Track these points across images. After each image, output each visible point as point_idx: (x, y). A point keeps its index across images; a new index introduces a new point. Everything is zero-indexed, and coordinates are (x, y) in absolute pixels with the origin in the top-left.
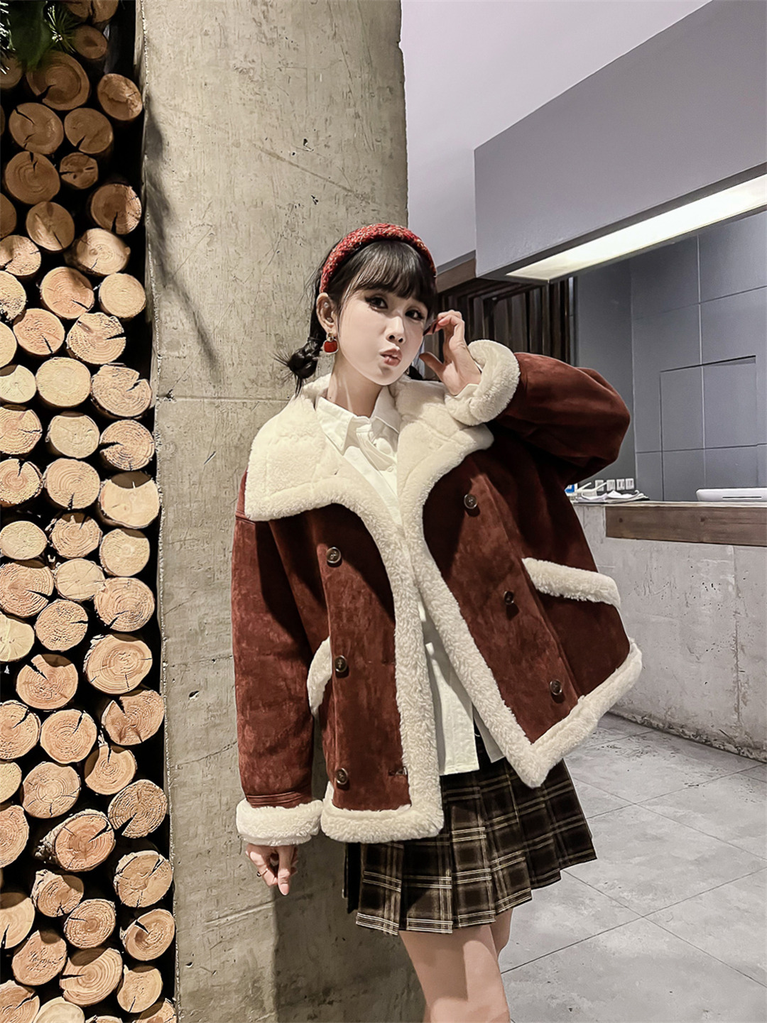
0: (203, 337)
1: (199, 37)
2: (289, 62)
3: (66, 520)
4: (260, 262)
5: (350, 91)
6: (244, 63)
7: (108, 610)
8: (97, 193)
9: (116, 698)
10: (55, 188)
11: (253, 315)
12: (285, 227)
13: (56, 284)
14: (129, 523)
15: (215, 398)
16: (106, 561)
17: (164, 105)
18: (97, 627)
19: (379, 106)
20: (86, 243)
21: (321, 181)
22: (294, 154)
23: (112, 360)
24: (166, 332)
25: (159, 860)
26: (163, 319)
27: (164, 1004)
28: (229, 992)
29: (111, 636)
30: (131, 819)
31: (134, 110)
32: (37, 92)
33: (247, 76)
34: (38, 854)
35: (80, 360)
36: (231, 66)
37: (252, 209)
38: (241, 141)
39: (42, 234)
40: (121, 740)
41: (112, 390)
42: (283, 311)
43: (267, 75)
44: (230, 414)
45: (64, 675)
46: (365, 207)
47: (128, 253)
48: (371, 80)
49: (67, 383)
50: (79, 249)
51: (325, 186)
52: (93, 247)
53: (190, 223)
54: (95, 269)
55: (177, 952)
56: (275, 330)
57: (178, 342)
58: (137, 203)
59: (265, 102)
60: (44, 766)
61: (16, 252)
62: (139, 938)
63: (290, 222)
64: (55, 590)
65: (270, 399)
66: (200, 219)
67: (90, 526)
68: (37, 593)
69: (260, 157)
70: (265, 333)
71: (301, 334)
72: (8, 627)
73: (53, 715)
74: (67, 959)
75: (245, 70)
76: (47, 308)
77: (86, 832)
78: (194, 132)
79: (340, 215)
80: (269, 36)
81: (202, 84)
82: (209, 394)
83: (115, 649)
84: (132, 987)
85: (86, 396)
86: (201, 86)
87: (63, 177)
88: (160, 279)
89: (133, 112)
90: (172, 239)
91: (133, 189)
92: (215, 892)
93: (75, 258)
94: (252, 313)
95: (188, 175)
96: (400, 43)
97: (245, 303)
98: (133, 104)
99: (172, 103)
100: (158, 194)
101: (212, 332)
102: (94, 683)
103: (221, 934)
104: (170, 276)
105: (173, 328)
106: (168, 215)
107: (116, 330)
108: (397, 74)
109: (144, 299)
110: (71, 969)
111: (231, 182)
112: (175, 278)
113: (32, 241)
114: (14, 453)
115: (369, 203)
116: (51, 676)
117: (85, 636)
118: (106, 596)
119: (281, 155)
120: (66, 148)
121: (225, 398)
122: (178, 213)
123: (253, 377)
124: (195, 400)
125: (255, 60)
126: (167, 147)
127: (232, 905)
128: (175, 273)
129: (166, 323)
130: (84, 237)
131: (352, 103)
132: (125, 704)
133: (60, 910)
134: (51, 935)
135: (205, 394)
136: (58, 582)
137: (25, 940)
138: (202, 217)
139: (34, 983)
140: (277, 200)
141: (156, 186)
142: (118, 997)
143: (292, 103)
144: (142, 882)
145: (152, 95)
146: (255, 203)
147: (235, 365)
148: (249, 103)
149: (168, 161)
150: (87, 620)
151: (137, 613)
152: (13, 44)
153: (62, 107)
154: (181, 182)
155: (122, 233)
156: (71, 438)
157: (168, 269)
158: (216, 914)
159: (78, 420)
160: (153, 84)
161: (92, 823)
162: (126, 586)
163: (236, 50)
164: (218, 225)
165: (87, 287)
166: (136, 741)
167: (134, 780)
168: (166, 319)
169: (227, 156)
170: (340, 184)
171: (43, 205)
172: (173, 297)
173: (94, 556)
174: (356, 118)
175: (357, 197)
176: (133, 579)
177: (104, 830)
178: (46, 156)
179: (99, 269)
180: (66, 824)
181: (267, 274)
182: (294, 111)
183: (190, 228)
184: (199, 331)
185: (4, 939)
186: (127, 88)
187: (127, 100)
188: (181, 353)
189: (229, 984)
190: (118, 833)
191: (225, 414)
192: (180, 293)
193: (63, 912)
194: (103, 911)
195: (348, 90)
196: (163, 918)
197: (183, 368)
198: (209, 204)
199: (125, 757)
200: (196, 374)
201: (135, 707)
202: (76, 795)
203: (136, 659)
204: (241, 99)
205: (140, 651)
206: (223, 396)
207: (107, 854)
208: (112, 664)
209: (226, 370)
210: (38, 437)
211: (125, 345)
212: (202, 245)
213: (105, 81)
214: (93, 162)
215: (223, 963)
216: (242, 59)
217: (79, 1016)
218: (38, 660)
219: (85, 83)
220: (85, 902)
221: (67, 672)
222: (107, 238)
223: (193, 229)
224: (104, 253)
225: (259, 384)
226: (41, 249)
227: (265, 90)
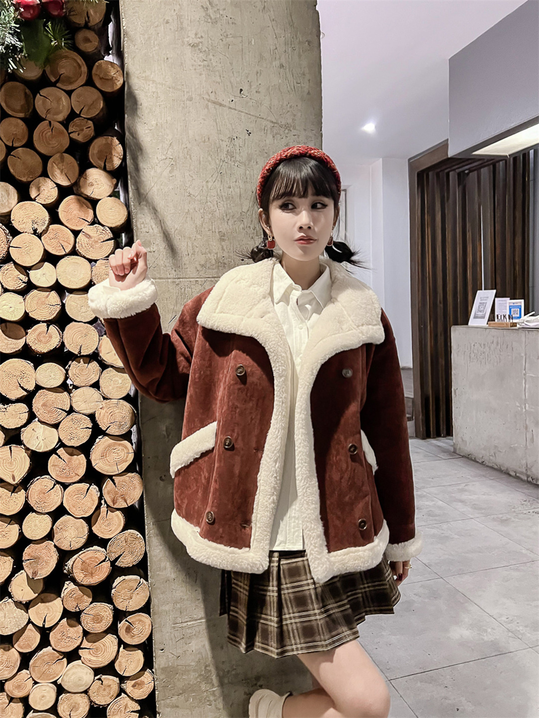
0: (167, 237)
1: (162, 26)
2: (228, 34)
3: (77, 362)
4: (207, 181)
5: (276, 48)
6: (195, 39)
7: (104, 421)
8: (93, 144)
9: (111, 477)
10: (66, 143)
11: (202, 219)
12: (226, 155)
13: (69, 208)
14: (117, 364)
15: (175, 278)
16: (103, 388)
17: (138, 77)
18: (97, 431)
19: (300, 56)
20: (86, 178)
21: (253, 118)
22: (232, 101)
23: (105, 256)
24: (142, 235)
25: (140, 582)
26: (139, 226)
27: (146, 673)
28: (188, 671)
29: (107, 438)
30: (121, 555)
31: (118, 84)
32: (53, 80)
33: (197, 48)
34: (65, 571)
35: (84, 257)
36: (186, 43)
37: (202, 144)
38: (193, 96)
39: (57, 175)
40: (114, 504)
41: (105, 276)
42: (225, 215)
43: (212, 46)
44: (186, 289)
45: (77, 462)
46: (287, 133)
47: (114, 183)
48: (293, 38)
49: (76, 273)
50: (81, 183)
51: (256, 121)
52: (91, 181)
53: (157, 158)
54: (92, 196)
55: (154, 641)
56: (219, 229)
57: (150, 242)
58: (120, 148)
59: (210, 65)
60: (65, 518)
61: (42, 189)
62: (128, 630)
63: (229, 151)
64: (71, 407)
65: (215, 277)
66: (164, 155)
67: (93, 366)
68: (60, 409)
69: (207, 107)
70: (211, 231)
71: (237, 230)
72: (42, 430)
73: (71, 486)
74: (83, 638)
75: (195, 45)
76: (62, 224)
77: (92, 561)
78: (159, 94)
79: (268, 142)
80: (213, 17)
81: (164, 58)
82: (171, 276)
83: (109, 446)
84: (124, 660)
85: (88, 281)
86: (164, 61)
87: (71, 135)
88: (136, 199)
89: (116, 85)
90: (145, 171)
91: (117, 139)
92: (178, 606)
93: (79, 189)
94: (202, 218)
95: (155, 125)
96: (317, 6)
97: (196, 212)
98: (117, 79)
99: (144, 75)
100: (135, 140)
101: (173, 233)
102: (95, 467)
103: (184, 633)
104: (144, 196)
105: (146, 232)
106: (142, 154)
107: (107, 236)
108: (314, 30)
109: (126, 213)
110: (86, 644)
111: (186, 126)
112: (147, 197)
113: (52, 180)
114: (43, 320)
115: (291, 131)
116: (69, 462)
117: (90, 437)
118: (103, 411)
119: (223, 103)
120: (73, 115)
121: (182, 278)
122: (148, 152)
123: (203, 263)
124: (162, 280)
125: (203, 36)
126: (140, 107)
127: (191, 615)
128: (147, 194)
129: (141, 229)
130: (84, 175)
131: (278, 57)
132: (116, 481)
133: (77, 608)
134: (73, 622)
135: (169, 276)
136: (73, 402)
137: (57, 624)
138: (165, 153)
139: (63, 650)
140: (220, 135)
141: (134, 136)
142: (115, 665)
143: (231, 64)
144: (129, 595)
145: (130, 71)
146: (204, 140)
147: (190, 255)
148: (199, 67)
149: (141, 116)
150: (91, 427)
151: (123, 423)
152: (26, 51)
153: (69, 88)
154: (150, 130)
155: (111, 170)
156: (79, 309)
157: (142, 191)
158: (179, 620)
159: (84, 297)
160: (130, 64)
161: (96, 556)
162: (116, 405)
163: (189, 31)
164: (177, 158)
165: (88, 208)
166: (124, 505)
167: (123, 530)
168: (141, 226)
169: (183, 108)
170: (269, 118)
171: (58, 155)
172: (146, 211)
173: (96, 385)
174: (281, 68)
175: (282, 127)
176: (120, 400)
177: (104, 561)
178: (60, 122)
179: (95, 196)
180: (80, 555)
181: (213, 190)
182: (233, 69)
183: (157, 162)
184: (164, 233)
185: (44, 621)
186: (112, 69)
187: (112, 78)
188: (152, 249)
189: (189, 665)
190: (113, 563)
191: (183, 289)
192: (151, 208)
193: (79, 609)
194: (105, 611)
195: (275, 47)
196: (143, 619)
197: (153, 259)
198: (171, 144)
199: (117, 515)
200: (162, 262)
201: (124, 483)
202: (85, 537)
203: (123, 453)
204: (193, 66)
205: (126, 447)
206: (181, 277)
207: (106, 576)
208: (107, 455)
209: (183, 258)
210: (58, 308)
211: (113, 245)
212: (166, 173)
213: (97, 66)
214: (90, 123)
215: (185, 651)
216: (194, 36)
217: (90, 674)
218: (61, 451)
219: (84, 69)
220: (93, 604)
221: (79, 460)
222: (100, 173)
223: (159, 163)
224: (98, 184)
225: (207, 268)
226: (58, 185)
227: (211, 56)
